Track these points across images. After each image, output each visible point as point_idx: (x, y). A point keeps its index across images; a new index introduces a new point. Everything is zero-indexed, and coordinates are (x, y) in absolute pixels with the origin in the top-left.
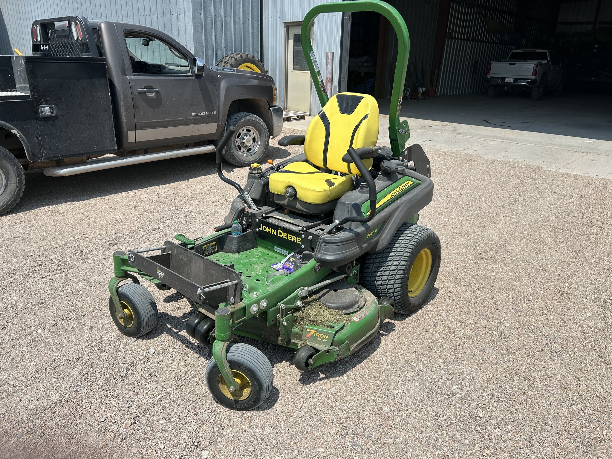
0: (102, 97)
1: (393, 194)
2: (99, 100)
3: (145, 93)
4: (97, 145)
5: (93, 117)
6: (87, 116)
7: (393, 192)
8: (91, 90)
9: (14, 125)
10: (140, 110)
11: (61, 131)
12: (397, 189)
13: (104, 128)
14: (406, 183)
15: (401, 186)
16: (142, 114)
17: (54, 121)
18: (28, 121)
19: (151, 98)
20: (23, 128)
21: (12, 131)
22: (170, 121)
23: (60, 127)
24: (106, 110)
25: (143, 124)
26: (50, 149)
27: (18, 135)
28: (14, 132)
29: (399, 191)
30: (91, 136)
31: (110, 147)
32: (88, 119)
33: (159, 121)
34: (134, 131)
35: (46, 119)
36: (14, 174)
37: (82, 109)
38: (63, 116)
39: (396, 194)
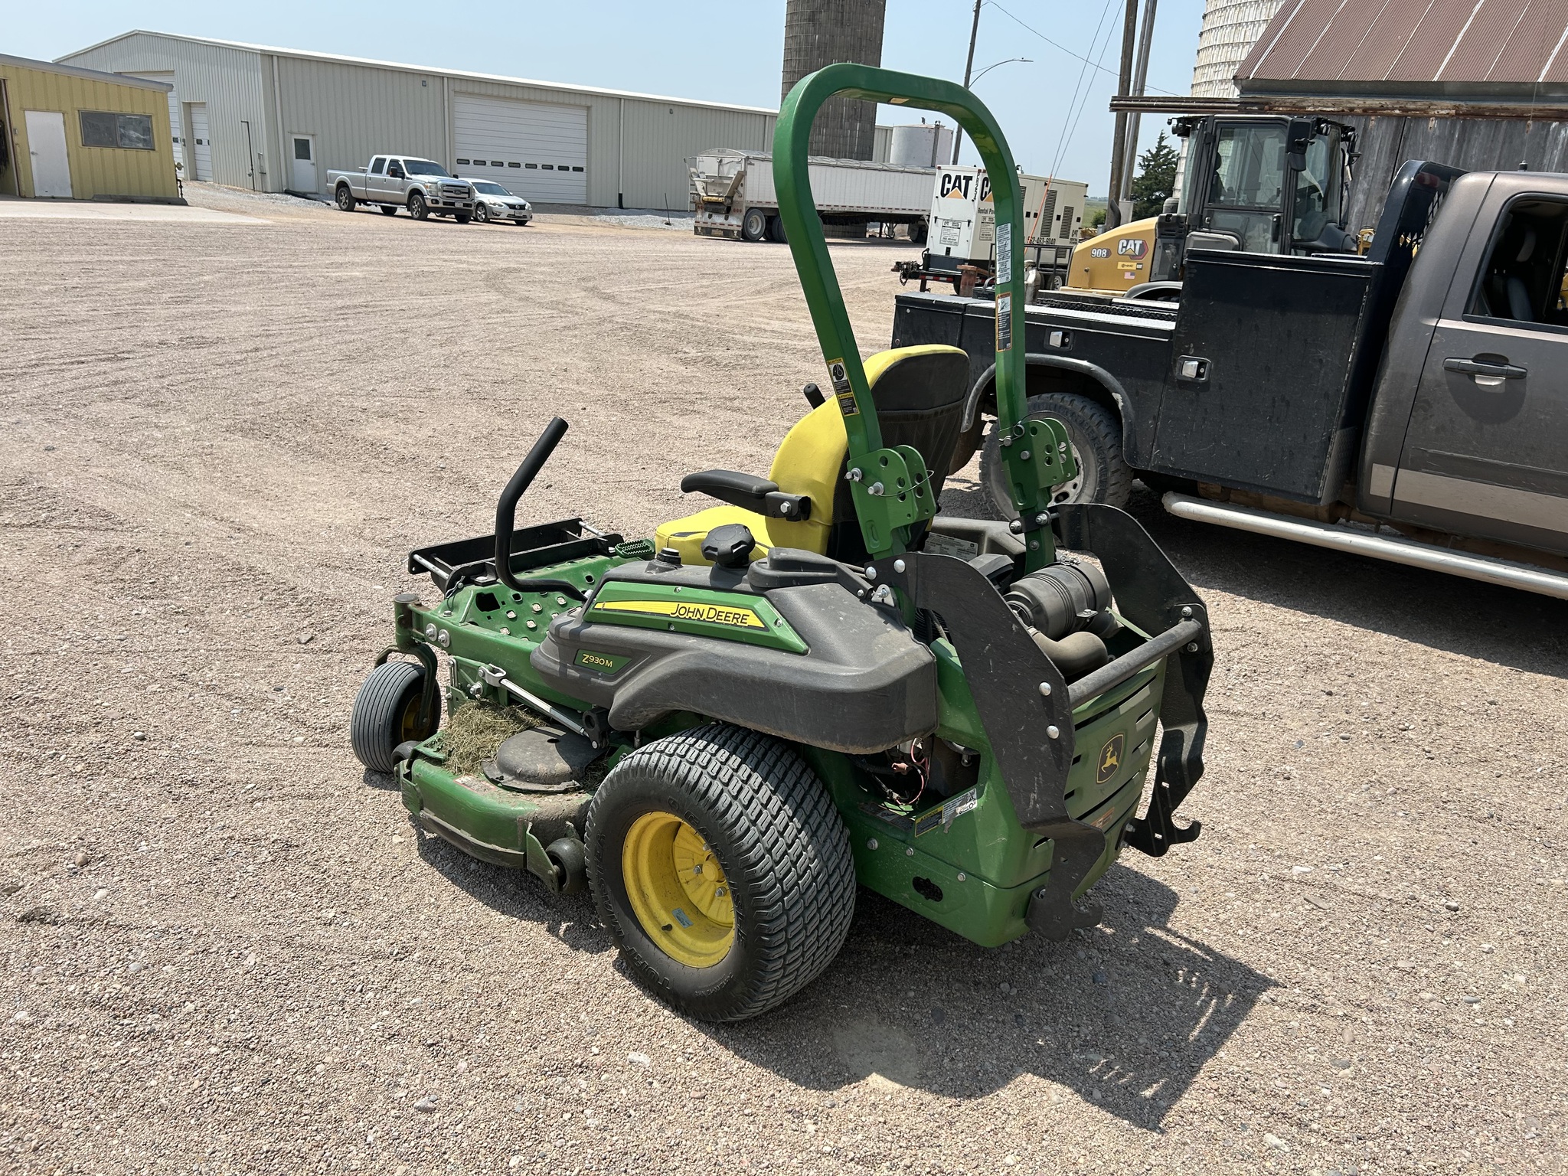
0: (1327, 361)
1: (682, 611)
2: (1317, 367)
3: (1471, 374)
4: (1274, 473)
5: (1288, 404)
6: (1274, 399)
7: (687, 605)
8: (1306, 340)
9: (1123, 385)
10: (1431, 416)
11: (1204, 419)
12: (701, 607)
13: (1305, 437)
14: (742, 612)
15: (719, 608)
16: (1432, 428)
17: (1197, 394)
18: (1150, 382)
19: (1484, 389)
20: (1137, 393)
21: (1113, 394)
22: (1530, 471)
23: (1206, 410)
24: (1326, 396)
25: (1428, 455)
26: (1170, 449)
27: (1121, 404)
28: (1117, 396)
29: (705, 616)
30: (1265, 448)
31: (1306, 487)
32: (1274, 407)
33: (1487, 463)
34: (1392, 470)
35: (1186, 384)
36: (1094, 478)
37: (1268, 380)
38: (1221, 388)
39: (690, 615)
